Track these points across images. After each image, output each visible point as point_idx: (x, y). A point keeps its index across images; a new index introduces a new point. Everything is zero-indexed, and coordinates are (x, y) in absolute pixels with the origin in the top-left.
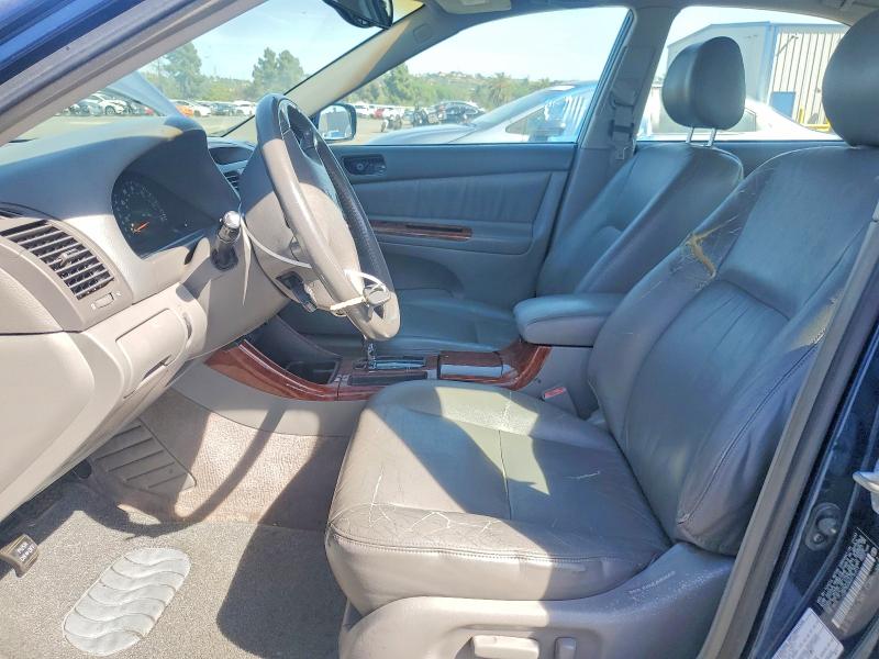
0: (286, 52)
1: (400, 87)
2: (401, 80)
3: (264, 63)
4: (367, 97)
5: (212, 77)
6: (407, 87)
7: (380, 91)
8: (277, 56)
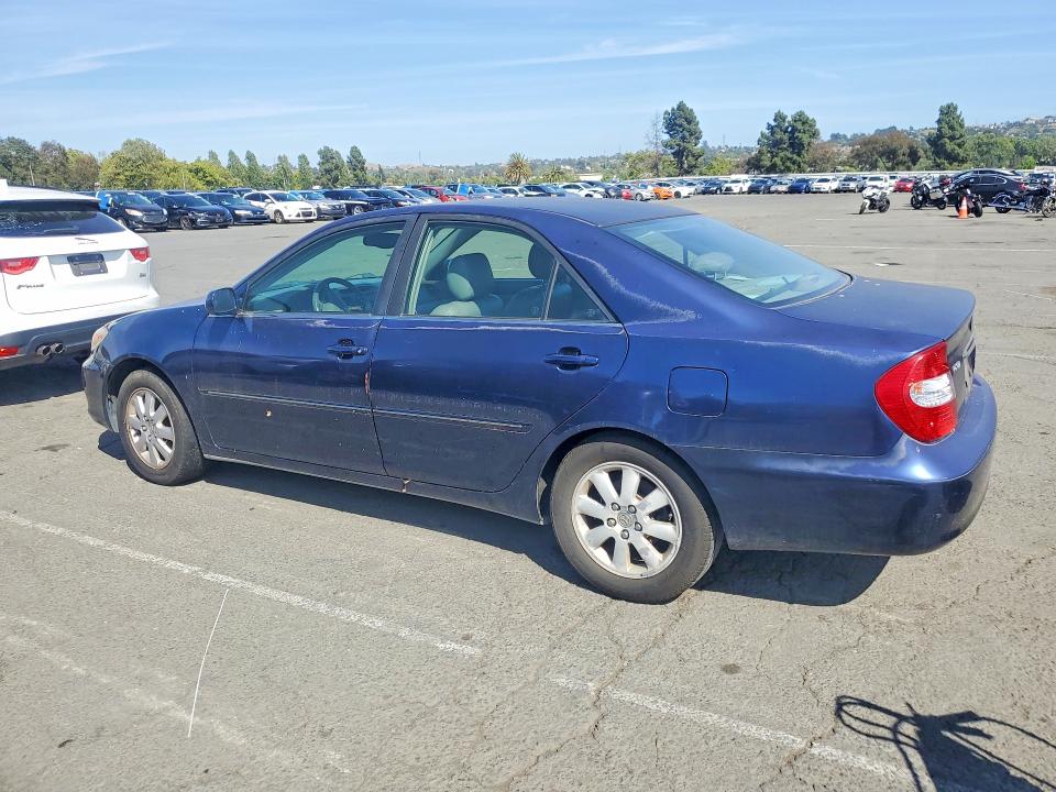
0: (801, 114)
1: (949, 146)
2: (952, 138)
3: (772, 128)
4: (903, 163)
5: (720, 148)
6: (960, 146)
7: (921, 153)
8: (789, 119)
